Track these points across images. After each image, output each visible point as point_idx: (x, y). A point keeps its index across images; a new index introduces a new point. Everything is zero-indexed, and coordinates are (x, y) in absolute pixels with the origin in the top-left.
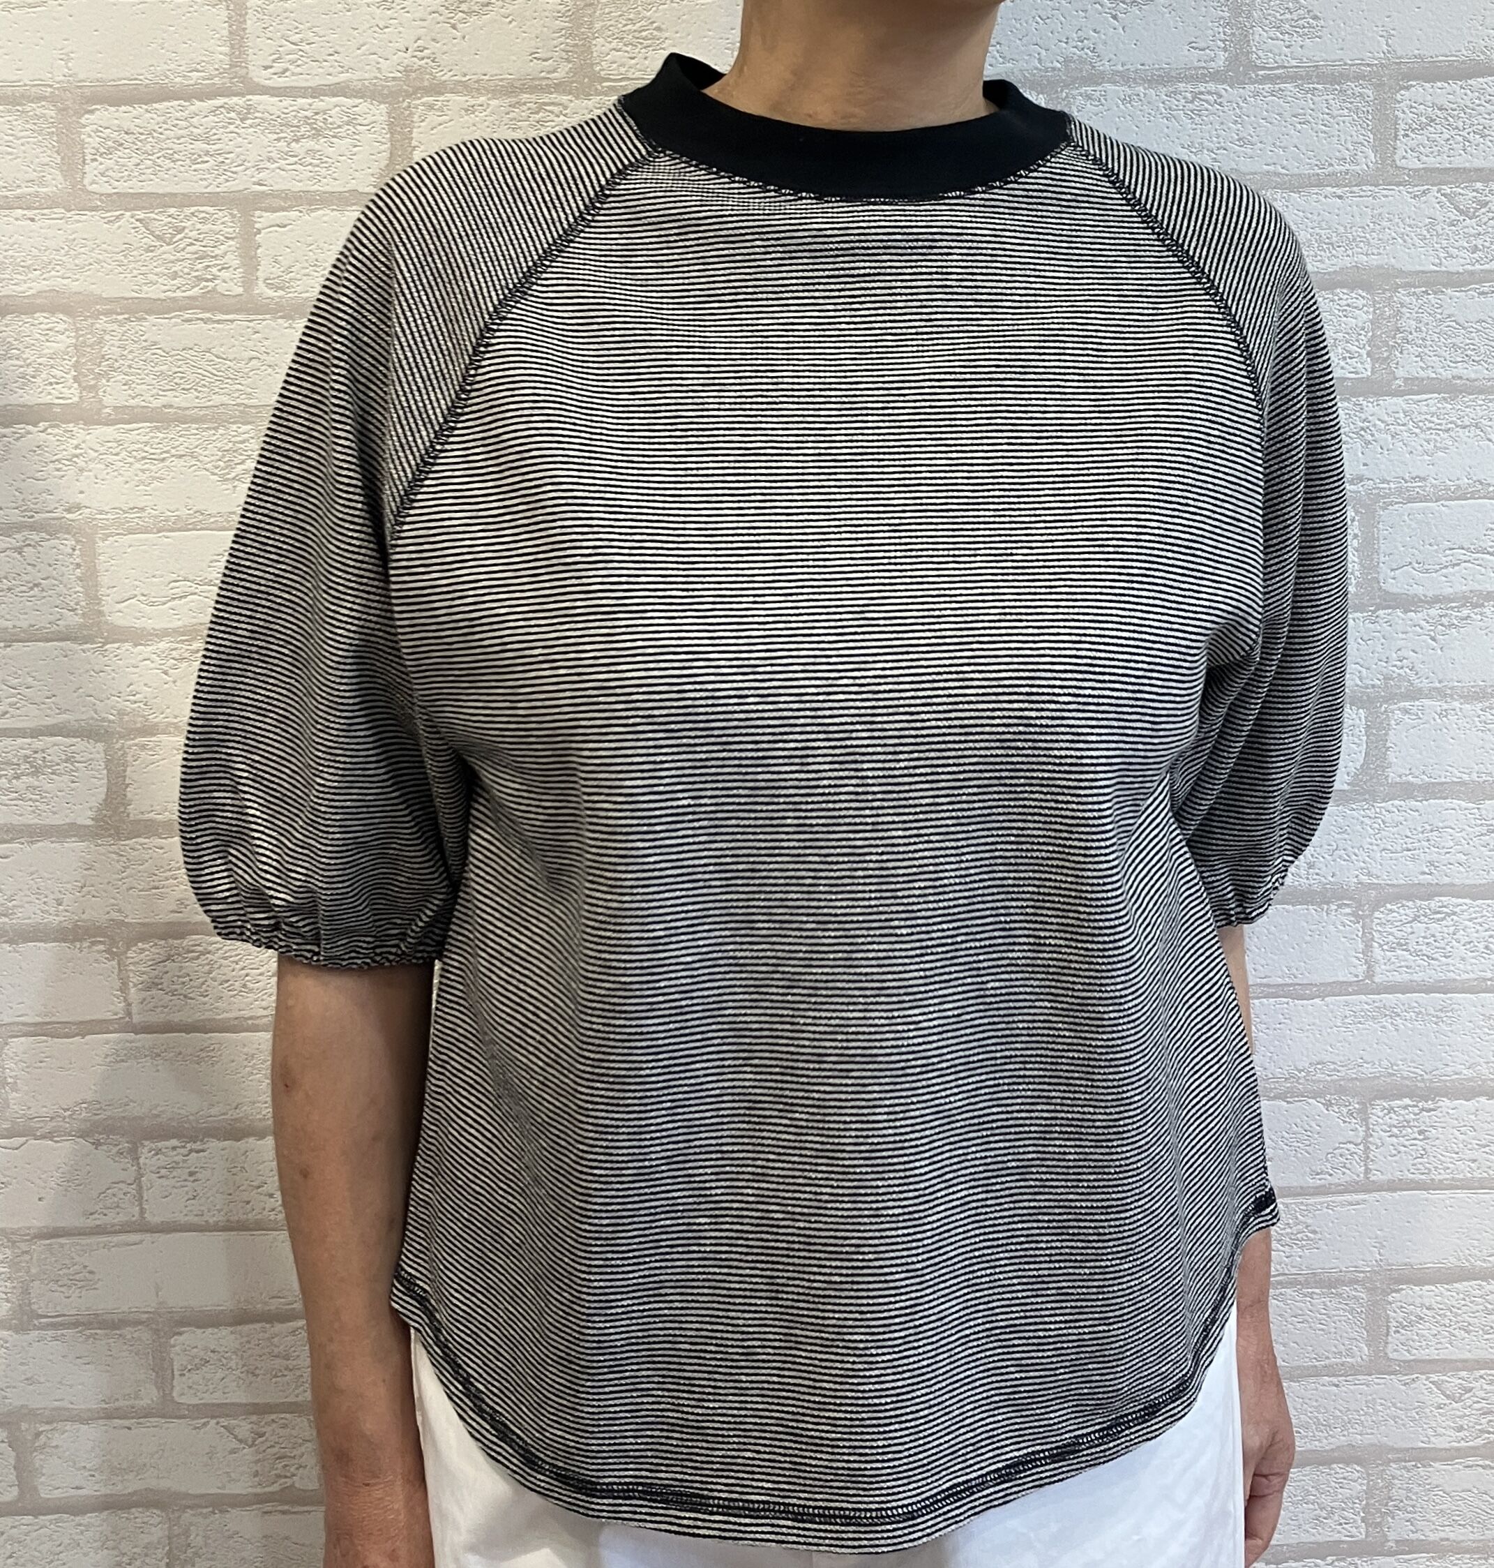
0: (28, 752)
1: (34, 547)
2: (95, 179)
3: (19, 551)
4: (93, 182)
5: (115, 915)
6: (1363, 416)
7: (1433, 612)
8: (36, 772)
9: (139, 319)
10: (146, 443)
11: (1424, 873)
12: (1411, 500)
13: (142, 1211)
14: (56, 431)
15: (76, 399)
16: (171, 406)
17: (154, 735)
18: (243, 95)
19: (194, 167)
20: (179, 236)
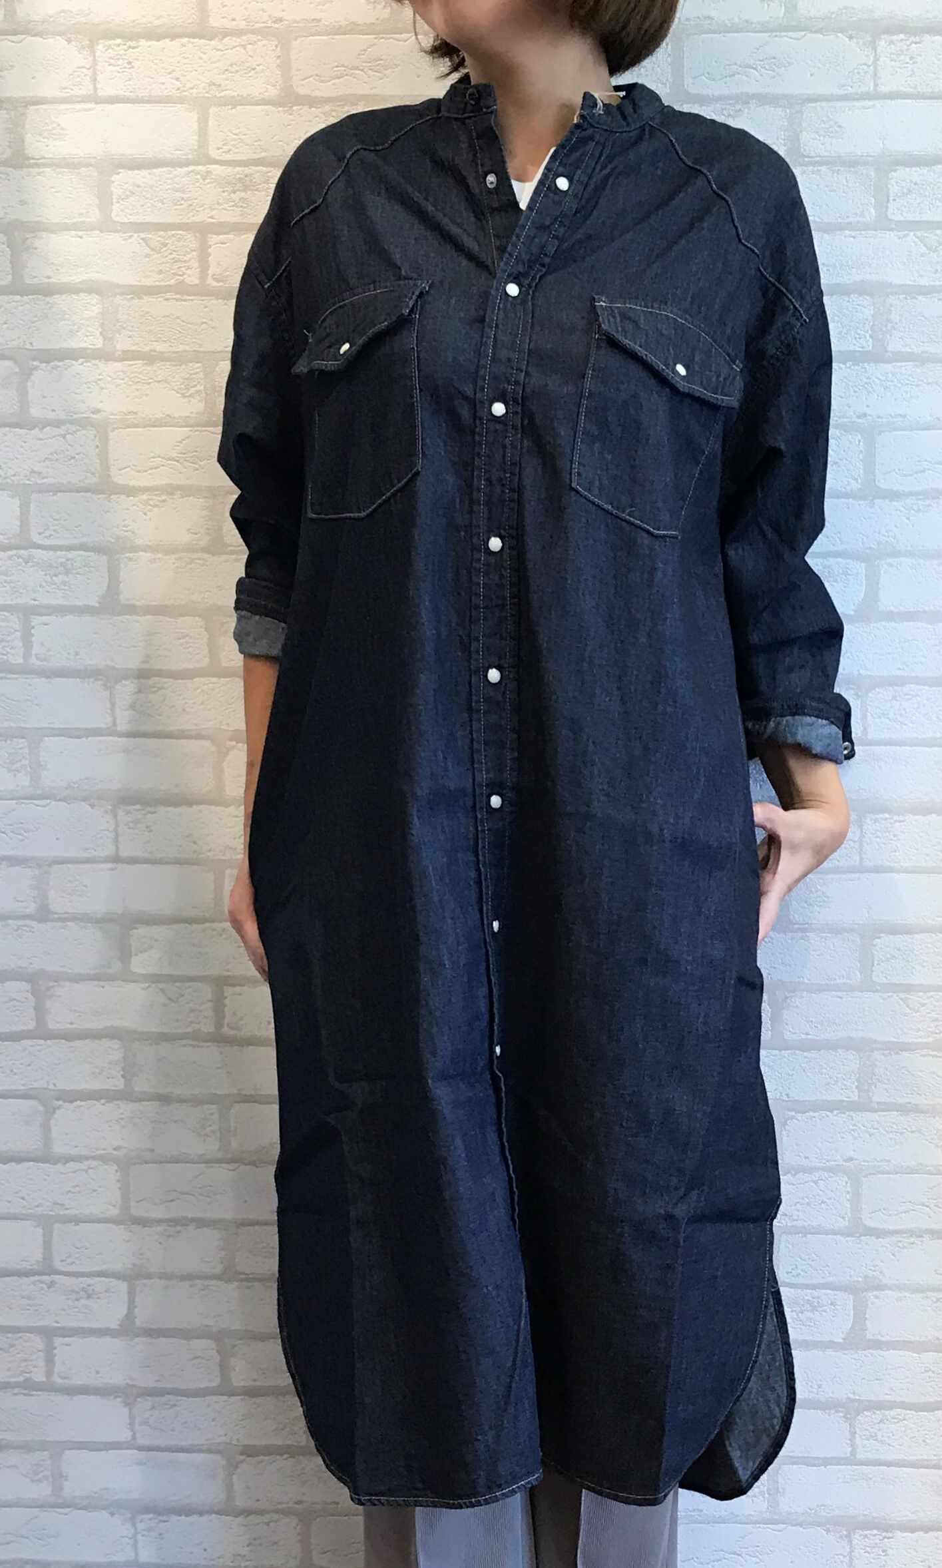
0: (63, 560)
1: (73, 435)
2: (119, 214)
3: (64, 436)
4: (117, 215)
5: (109, 663)
6: (867, 375)
7: (908, 501)
8: (67, 572)
9: (139, 298)
10: (140, 373)
11: (899, 669)
12: (896, 429)
13: (117, 849)
14: (89, 364)
15: (100, 346)
16: (155, 351)
17: (136, 552)
18: (204, 165)
19: (175, 207)
20: (165, 249)
